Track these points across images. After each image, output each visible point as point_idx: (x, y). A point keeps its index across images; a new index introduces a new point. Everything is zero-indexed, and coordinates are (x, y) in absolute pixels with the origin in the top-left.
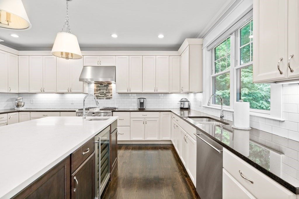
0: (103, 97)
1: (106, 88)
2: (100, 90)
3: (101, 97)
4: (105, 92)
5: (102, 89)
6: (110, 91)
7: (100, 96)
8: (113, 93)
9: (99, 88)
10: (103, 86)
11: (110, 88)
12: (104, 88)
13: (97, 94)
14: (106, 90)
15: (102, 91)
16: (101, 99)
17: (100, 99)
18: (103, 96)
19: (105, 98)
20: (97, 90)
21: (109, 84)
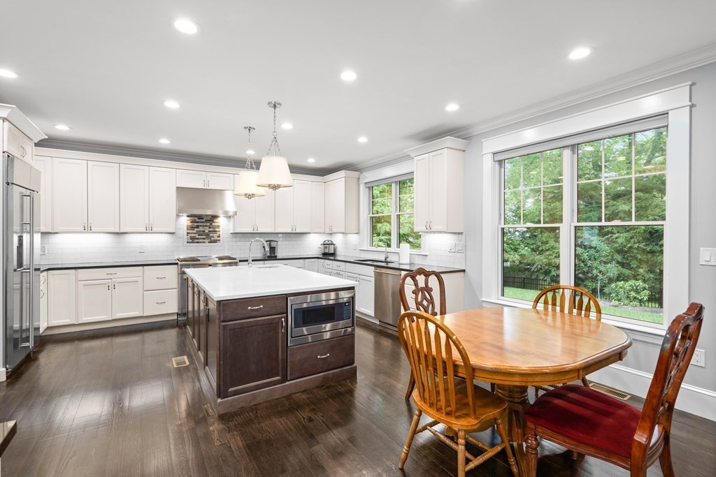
0: (204, 239)
1: (208, 224)
2: (198, 227)
3: (201, 239)
4: (207, 231)
5: (201, 226)
6: (217, 229)
7: (198, 237)
8: (221, 233)
9: (196, 224)
10: (204, 220)
11: (217, 224)
12: (205, 224)
13: (193, 235)
14: (210, 228)
15: (201, 229)
16: (200, 242)
17: (197, 242)
18: (204, 237)
19: (207, 241)
20: (192, 228)
21: (215, 217)
